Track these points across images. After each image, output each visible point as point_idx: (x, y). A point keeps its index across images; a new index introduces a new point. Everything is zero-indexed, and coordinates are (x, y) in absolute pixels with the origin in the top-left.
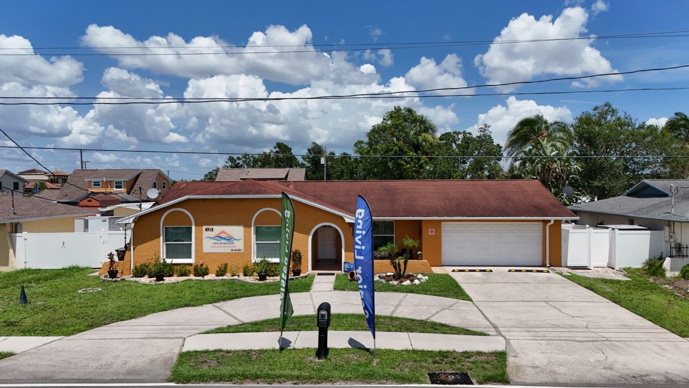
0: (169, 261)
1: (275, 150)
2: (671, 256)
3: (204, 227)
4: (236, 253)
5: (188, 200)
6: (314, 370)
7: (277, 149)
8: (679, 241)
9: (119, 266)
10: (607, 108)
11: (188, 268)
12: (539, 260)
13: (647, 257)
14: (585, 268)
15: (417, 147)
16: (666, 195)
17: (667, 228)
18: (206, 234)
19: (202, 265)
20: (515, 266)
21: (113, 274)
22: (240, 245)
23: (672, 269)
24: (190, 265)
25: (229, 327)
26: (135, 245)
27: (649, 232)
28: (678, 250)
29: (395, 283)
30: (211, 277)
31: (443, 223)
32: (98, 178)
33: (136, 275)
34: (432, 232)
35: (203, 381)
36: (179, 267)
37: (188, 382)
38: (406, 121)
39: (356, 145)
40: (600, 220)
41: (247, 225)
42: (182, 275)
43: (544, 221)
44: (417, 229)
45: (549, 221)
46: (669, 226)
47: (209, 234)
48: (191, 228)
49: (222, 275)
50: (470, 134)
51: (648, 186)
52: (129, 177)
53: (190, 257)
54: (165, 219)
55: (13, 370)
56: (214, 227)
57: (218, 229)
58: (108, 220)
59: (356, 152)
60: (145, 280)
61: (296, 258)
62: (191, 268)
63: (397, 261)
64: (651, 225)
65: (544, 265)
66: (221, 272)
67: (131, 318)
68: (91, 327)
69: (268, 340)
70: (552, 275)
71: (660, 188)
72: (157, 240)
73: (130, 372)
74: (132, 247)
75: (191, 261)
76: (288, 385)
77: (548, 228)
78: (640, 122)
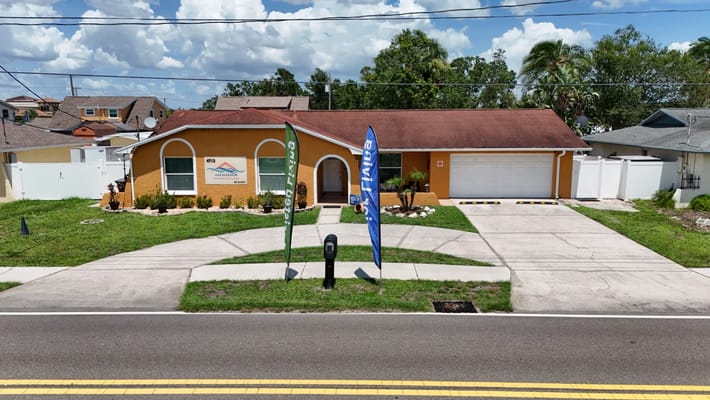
0: (171, 193)
1: (276, 77)
2: (682, 188)
3: (206, 158)
4: (239, 185)
5: (188, 129)
6: (320, 299)
7: (279, 76)
8: (692, 172)
9: (121, 198)
10: (629, 31)
11: (192, 200)
12: (548, 191)
13: (658, 189)
14: (594, 200)
15: (427, 75)
16: (683, 125)
17: (680, 159)
18: (207, 165)
19: (205, 197)
20: (524, 198)
21: (114, 205)
22: (243, 177)
23: (682, 201)
24: (193, 196)
25: (236, 258)
26: (135, 176)
27: (661, 163)
28: (690, 182)
29: (402, 215)
30: (215, 208)
31: (452, 155)
32: (91, 105)
33: (137, 207)
34: (440, 164)
35: (211, 310)
36: (181, 199)
37: (197, 310)
38: (416, 45)
39: (362, 72)
40: (612, 151)
41: (250, 157)
42: (186, 207)
43: (555, 152)
44: (425, 160)
45: (561, 152)
46: (683, 156)
47: (211, 165)
48: (191, 160)
49: (227, 207)
50: (483, 59)
51: (665, 115)
52: (125, 105)
53: (193, 189)
54: (164, 149)
55: (21, 299)
56: (216, 158)
57: (220, 160)
58: (105, 150)
59: (362, 79)
60: (148, 211)
61: (301, 190)
62: (195, 200)
63: (404, 193)
64: (665, 156)
65: (553, 197)
66: (225, 204)
67: (136, 249)
68: (96, 257)
69: (275, 271)
70: (561, 207)
71: (677, 118)
72: (157, 171)
73: (139, 301)
74: (132, 179)
75: (194, 192)
76: (296, 313)
77: (559, 160)
78: (663, 47)
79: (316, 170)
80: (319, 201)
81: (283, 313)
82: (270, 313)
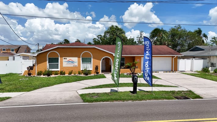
0: (51, 70)
1: (64, 42)
2: (211, 67)
3: (63, 58)
4: (75, 67)
5: (58, 48)
6: (135, 97)
7: (65, 41)
8: (212, 62)
9: (31, 72)
10: (179, 26)
12: (170, 69)
13: (202, 67)
14: (184, 71)
16: (204, 50)
17: (208, 58)
18: (64, 60)
19: (63, 71)
20: (166, 71)
21: (30, 74)
22: (76, 64)
23: (211, 71)
24: (58, 71)
25: (89, 87)
26: (37, 64)
27: (203, 60)
28: (213, 65)
30: (67, 75)
32: (4, 47)
33: (38, 75)
34: (138, 60)
35: (98, 102)
36: (54, 72)
37: (93, 102)
39: (93, 40)
41: (79, 57)
42: (56, 75)
43: (172, 56)
45: (175, 56)
47: (65, 60)
48: (58, 58)
49: (71, 74)
51: (197, 47)
53: (58, 69)
54: (49, 55)
55: (16, 102)
56: (67, 58)
57: (68, 58)
58: (22, 57)
60: (42, 76)
61: (97, 68)
62: (59, 72)
64: (203, 58)
65: (172, 71)
66: (70, 73)
67: (48, 86)
68: (35, 89)
69: (108, 90)
71: (201, 48)
72: (46, 62)
73: (66, 101)
74: (36, 65)
75: (59, 70)
76: (130, 102)
77: (173, 59)
78: (189, 31)
79: (101, 61)
80: (102, 72)
81: (125, 102)
82: (120, 102)
